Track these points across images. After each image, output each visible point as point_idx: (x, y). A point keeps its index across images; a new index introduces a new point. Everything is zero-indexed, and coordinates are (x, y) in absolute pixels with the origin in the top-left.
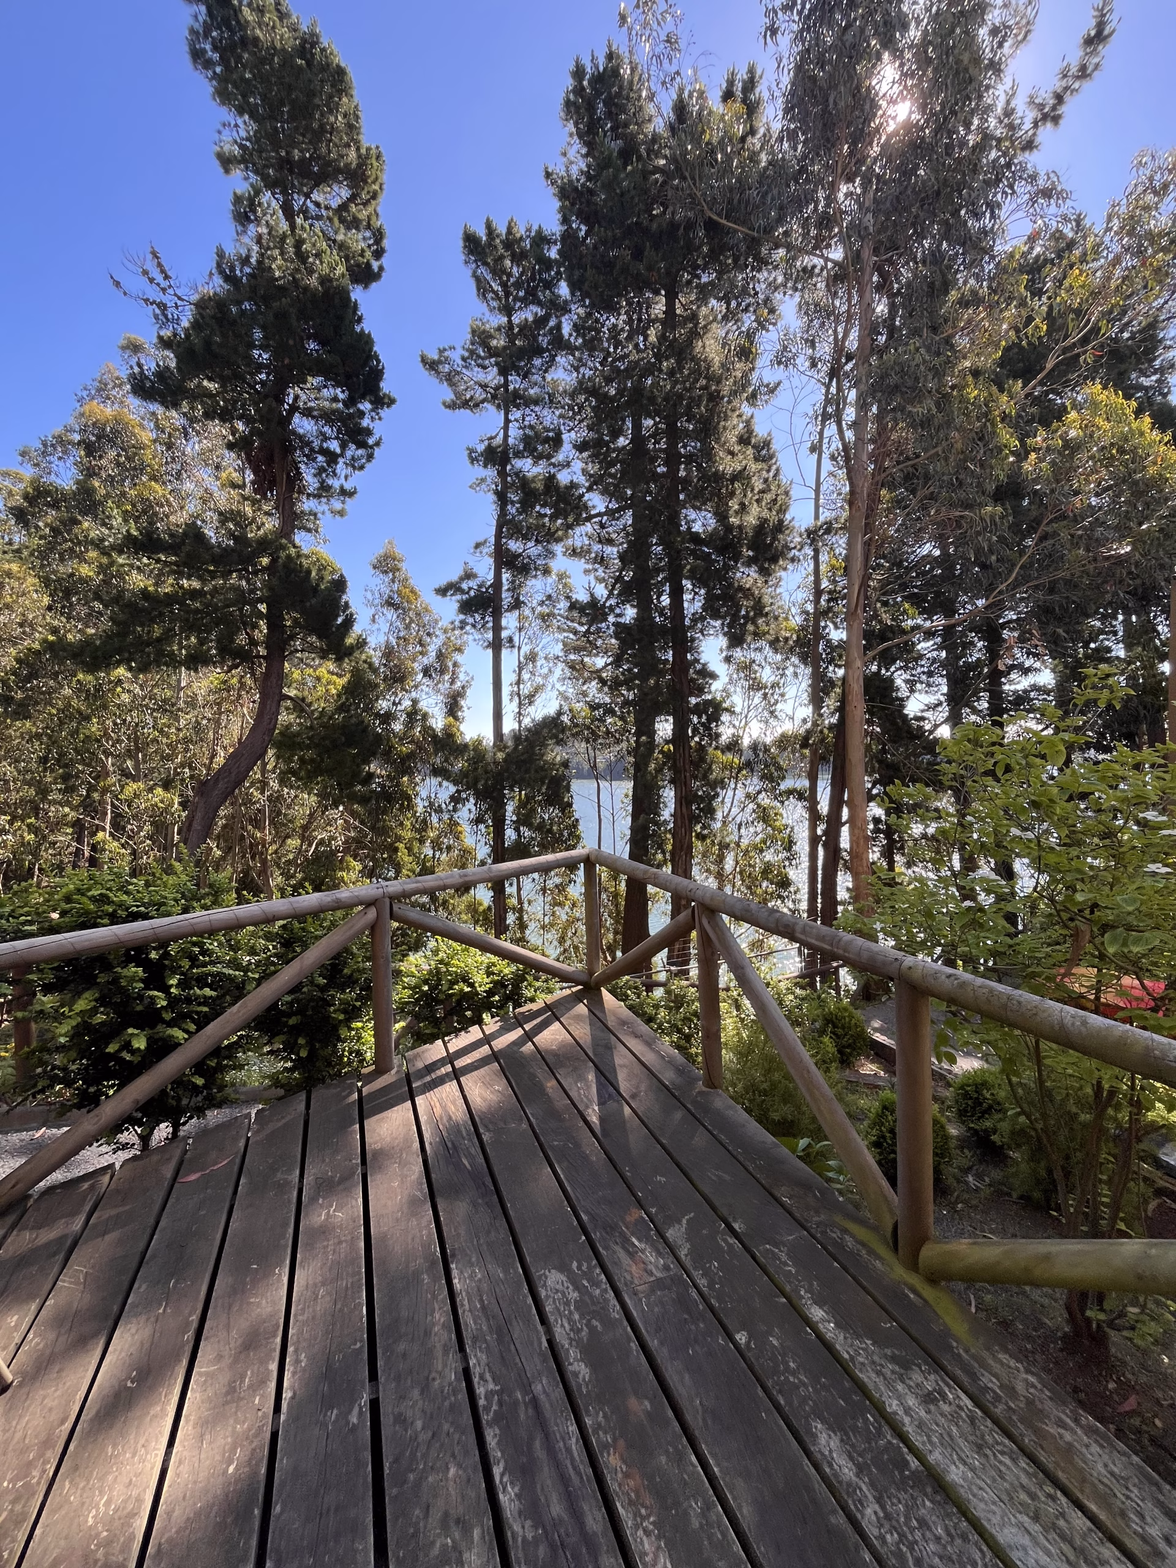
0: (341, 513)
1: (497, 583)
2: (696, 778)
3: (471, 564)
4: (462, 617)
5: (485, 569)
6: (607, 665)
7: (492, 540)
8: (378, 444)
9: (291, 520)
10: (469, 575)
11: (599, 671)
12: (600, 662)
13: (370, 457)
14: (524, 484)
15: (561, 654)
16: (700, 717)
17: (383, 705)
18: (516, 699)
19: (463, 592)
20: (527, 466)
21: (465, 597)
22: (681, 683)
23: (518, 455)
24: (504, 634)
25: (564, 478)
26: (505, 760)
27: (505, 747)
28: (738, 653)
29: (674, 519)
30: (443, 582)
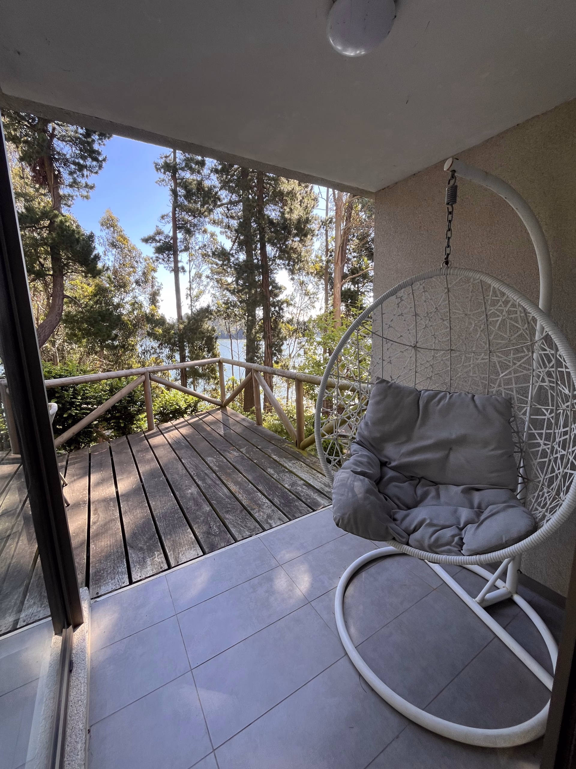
0: (87, 197)
1: (175, 238)
2: (274, 336)
3: (160, 227)
4: (157, 255)
5: (168, 229)
6: (233, 282)
7: (171, 214)
8: (104, 160)
9: (58, 199)
10: (159, 233)
11: (228, 284)
12: (230, 280)
13: (100, 167)
14: (185, 185)
15: (210, 275)
16: (275, 308)
17: (116, 300)
18: (189, 297)
19: (156, 241)
20: (187, 175)
21: (158, 244)
22: (267, 292)
23: (182, 169)
24: (180, 265)
25: (207, 183)
26: (184, 328)
27: (184, 322)
28: (296, 277)
29: (261, 211)
30: (146, 235)
